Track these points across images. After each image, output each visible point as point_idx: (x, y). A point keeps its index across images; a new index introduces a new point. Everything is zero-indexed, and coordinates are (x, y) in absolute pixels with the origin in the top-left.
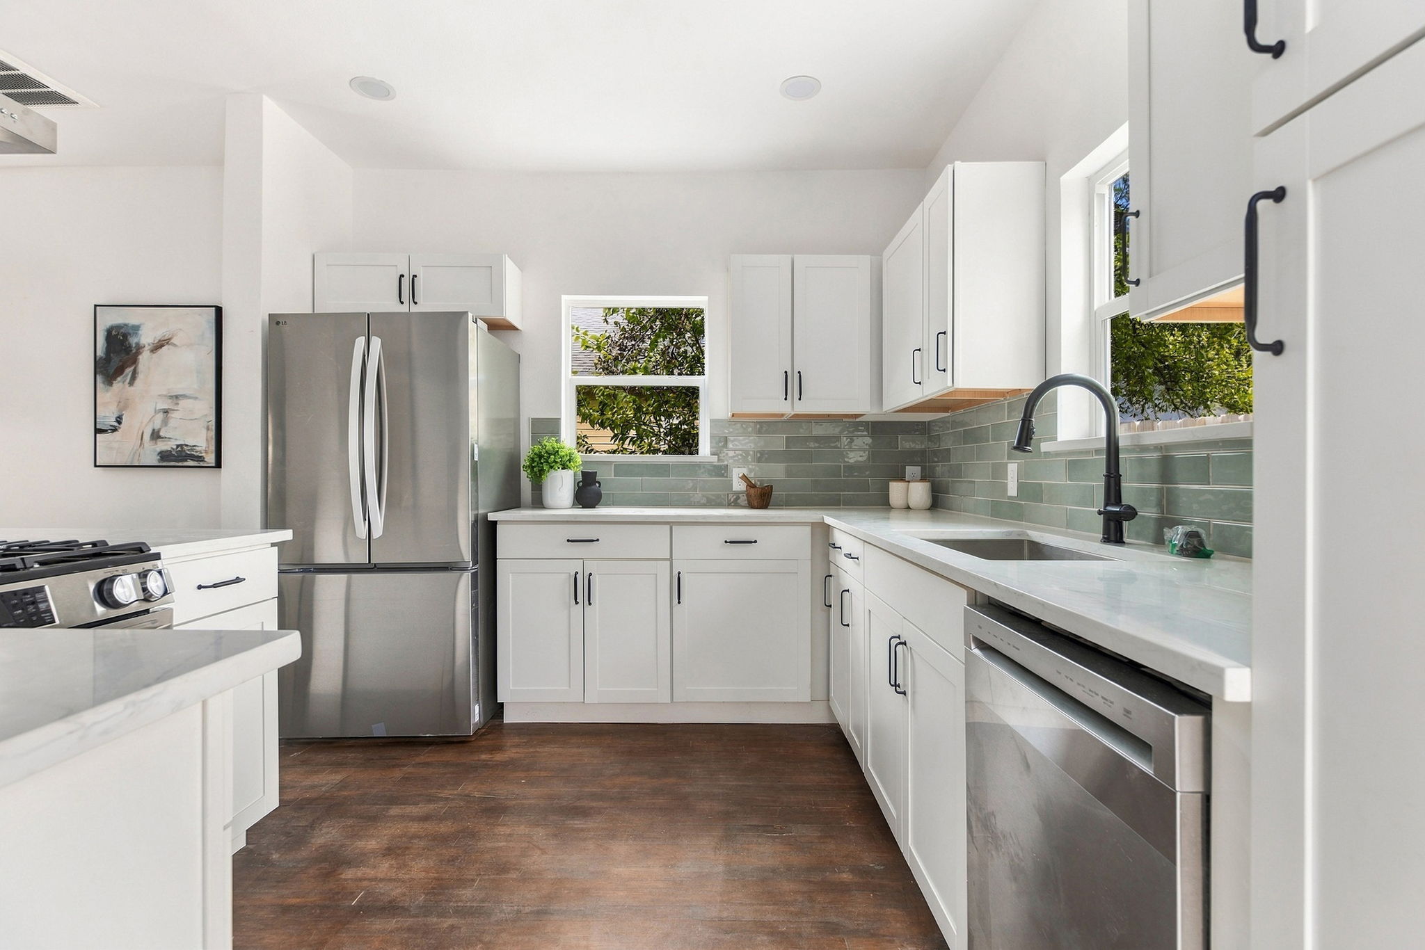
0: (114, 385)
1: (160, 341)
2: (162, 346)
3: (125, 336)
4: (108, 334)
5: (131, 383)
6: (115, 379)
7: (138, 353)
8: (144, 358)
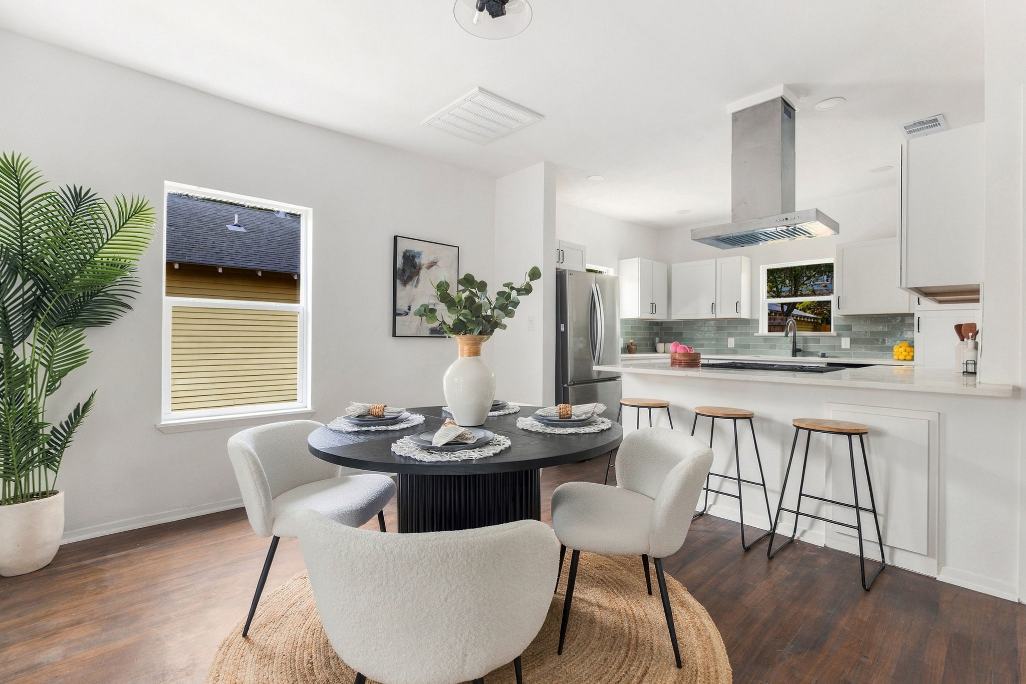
0: (407, 287)
1: (431, 263)
2: (432, 266)
3: (414, 257)
4: (404, 255)
5: (416, 287)
6: (407, 283)
7: (420, 269)
8: (423, 272)
